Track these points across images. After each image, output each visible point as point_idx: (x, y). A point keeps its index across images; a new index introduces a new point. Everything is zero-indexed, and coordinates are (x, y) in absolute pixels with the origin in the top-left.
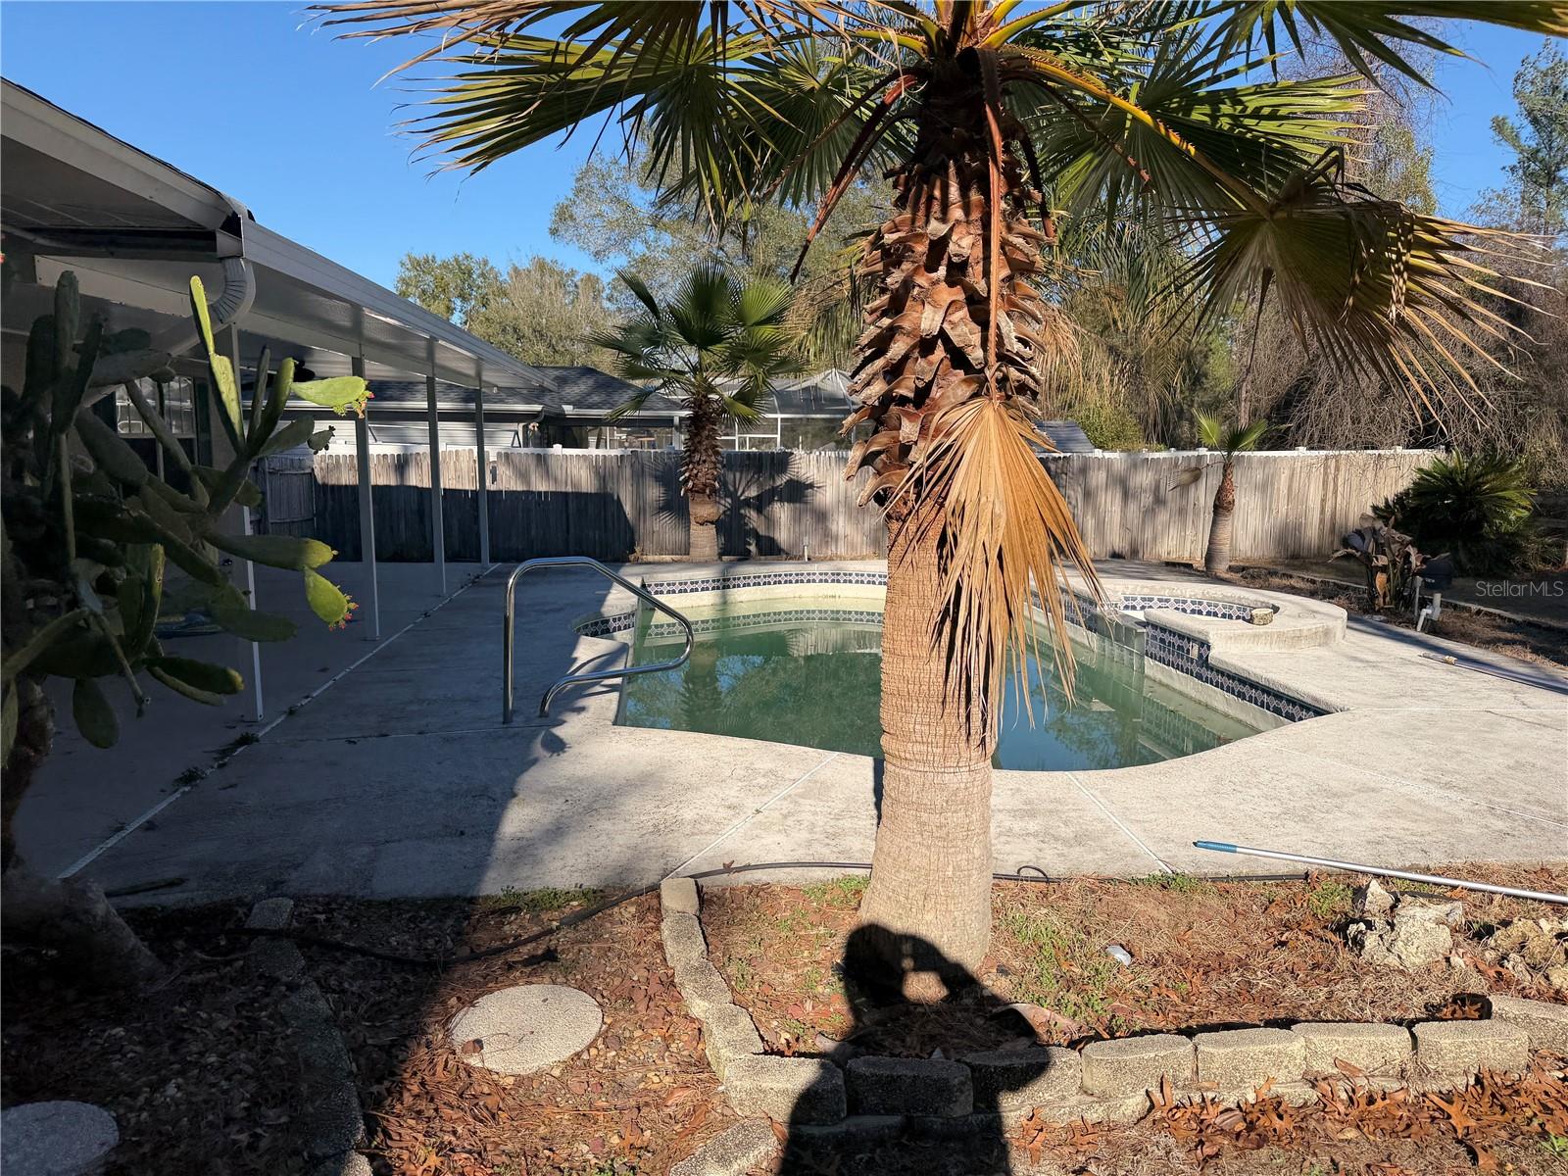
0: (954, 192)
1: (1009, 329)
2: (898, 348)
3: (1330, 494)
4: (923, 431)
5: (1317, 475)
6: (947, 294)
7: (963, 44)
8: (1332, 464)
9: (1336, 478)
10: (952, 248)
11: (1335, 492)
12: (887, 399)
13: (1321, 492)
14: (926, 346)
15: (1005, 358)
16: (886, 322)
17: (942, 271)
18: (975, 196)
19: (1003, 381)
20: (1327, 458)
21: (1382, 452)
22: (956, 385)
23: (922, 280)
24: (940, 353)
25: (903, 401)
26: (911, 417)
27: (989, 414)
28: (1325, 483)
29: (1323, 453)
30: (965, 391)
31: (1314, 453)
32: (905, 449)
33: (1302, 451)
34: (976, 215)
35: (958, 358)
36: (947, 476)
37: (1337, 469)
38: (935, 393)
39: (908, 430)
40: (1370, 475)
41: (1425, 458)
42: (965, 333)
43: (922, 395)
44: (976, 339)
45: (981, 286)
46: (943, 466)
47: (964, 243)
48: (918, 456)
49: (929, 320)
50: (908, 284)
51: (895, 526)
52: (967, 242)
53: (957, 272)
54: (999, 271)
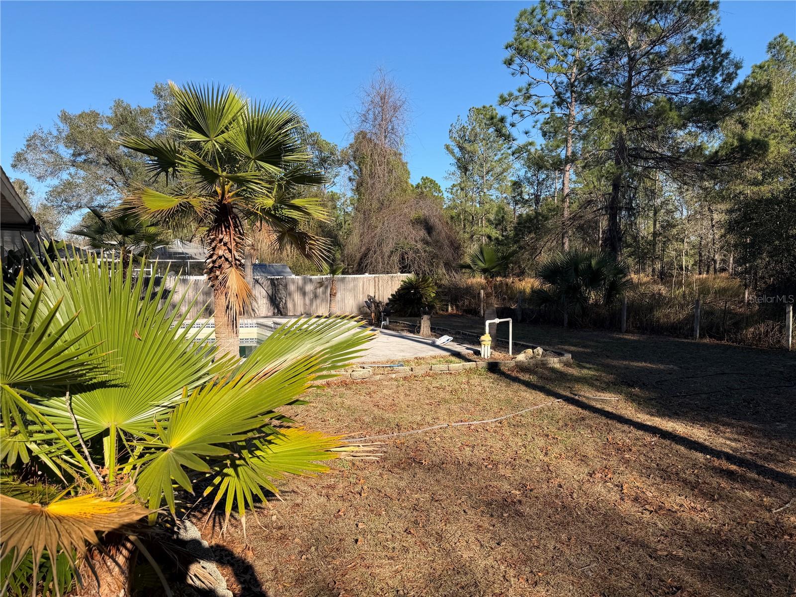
0: (223, 229)
1: (236, 254)
2: (215, 257)
3: (377, 291)
4: (221, 273)
5: (372, 283)
6: (224, 248)
7: (224, 202)
8: (377, 279)
9: (378, 284)
10: (224, 240)
11: (379, 290)
12: (213, 267)
13: (374, 290)
14: (220, 257)
15: (236, 259)
16: (212, 252)
17: (222, 243)
18: (228, 230)
19: (236, 264)
20: (375, 277)
21: (393, 275)
22: (227, 265)
23: (219, 245)
24: (223, 258)
25: (216, 267)
26: (218, 270)
27: (233, 270)
28: (375, 286)
29: (374, 275)
30: (229, 266)
31: (371, 275)
32: (217, 277)
33: (367, 275)
34: (228, 233)
35: (227, 260)
36: (226, 282)
37: (379, 281)
38: (223, 266)
39: (218, 273)
40: (390, 282)
41: (405, 277)
42: (228, 255)
43: (220, 266)
44: (230, 256)
45: (230, 247)
46: (225, 280)
47: (226, 239)
48: (220, 278)
49: (221, 253)
50: (216, 246)
51: (216, 292)
52: (227, 238)
53: (225, 244)
54: (234, 244)
